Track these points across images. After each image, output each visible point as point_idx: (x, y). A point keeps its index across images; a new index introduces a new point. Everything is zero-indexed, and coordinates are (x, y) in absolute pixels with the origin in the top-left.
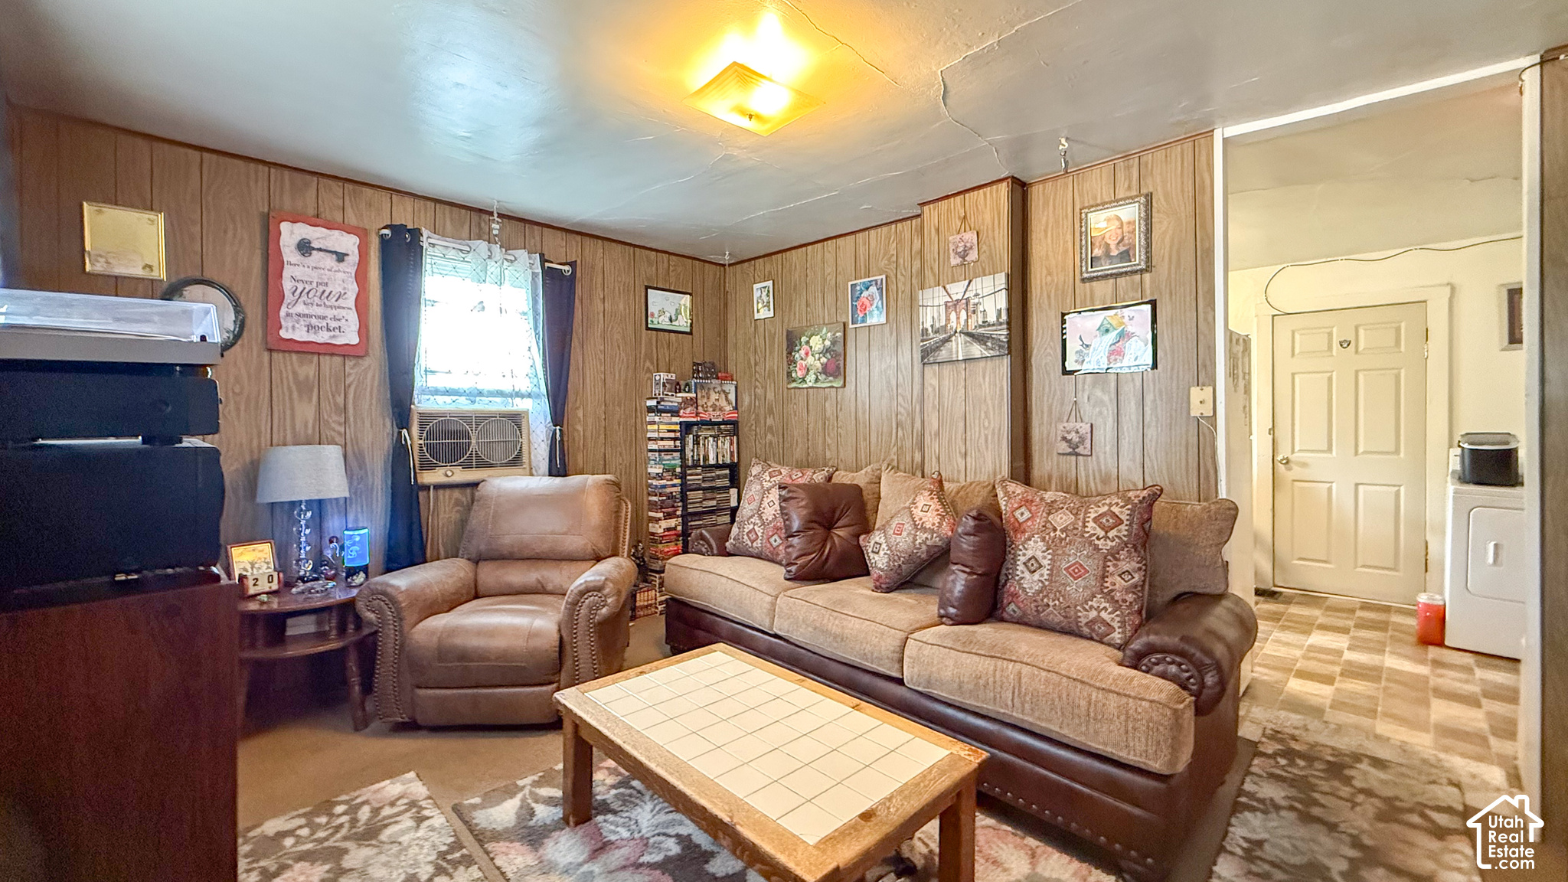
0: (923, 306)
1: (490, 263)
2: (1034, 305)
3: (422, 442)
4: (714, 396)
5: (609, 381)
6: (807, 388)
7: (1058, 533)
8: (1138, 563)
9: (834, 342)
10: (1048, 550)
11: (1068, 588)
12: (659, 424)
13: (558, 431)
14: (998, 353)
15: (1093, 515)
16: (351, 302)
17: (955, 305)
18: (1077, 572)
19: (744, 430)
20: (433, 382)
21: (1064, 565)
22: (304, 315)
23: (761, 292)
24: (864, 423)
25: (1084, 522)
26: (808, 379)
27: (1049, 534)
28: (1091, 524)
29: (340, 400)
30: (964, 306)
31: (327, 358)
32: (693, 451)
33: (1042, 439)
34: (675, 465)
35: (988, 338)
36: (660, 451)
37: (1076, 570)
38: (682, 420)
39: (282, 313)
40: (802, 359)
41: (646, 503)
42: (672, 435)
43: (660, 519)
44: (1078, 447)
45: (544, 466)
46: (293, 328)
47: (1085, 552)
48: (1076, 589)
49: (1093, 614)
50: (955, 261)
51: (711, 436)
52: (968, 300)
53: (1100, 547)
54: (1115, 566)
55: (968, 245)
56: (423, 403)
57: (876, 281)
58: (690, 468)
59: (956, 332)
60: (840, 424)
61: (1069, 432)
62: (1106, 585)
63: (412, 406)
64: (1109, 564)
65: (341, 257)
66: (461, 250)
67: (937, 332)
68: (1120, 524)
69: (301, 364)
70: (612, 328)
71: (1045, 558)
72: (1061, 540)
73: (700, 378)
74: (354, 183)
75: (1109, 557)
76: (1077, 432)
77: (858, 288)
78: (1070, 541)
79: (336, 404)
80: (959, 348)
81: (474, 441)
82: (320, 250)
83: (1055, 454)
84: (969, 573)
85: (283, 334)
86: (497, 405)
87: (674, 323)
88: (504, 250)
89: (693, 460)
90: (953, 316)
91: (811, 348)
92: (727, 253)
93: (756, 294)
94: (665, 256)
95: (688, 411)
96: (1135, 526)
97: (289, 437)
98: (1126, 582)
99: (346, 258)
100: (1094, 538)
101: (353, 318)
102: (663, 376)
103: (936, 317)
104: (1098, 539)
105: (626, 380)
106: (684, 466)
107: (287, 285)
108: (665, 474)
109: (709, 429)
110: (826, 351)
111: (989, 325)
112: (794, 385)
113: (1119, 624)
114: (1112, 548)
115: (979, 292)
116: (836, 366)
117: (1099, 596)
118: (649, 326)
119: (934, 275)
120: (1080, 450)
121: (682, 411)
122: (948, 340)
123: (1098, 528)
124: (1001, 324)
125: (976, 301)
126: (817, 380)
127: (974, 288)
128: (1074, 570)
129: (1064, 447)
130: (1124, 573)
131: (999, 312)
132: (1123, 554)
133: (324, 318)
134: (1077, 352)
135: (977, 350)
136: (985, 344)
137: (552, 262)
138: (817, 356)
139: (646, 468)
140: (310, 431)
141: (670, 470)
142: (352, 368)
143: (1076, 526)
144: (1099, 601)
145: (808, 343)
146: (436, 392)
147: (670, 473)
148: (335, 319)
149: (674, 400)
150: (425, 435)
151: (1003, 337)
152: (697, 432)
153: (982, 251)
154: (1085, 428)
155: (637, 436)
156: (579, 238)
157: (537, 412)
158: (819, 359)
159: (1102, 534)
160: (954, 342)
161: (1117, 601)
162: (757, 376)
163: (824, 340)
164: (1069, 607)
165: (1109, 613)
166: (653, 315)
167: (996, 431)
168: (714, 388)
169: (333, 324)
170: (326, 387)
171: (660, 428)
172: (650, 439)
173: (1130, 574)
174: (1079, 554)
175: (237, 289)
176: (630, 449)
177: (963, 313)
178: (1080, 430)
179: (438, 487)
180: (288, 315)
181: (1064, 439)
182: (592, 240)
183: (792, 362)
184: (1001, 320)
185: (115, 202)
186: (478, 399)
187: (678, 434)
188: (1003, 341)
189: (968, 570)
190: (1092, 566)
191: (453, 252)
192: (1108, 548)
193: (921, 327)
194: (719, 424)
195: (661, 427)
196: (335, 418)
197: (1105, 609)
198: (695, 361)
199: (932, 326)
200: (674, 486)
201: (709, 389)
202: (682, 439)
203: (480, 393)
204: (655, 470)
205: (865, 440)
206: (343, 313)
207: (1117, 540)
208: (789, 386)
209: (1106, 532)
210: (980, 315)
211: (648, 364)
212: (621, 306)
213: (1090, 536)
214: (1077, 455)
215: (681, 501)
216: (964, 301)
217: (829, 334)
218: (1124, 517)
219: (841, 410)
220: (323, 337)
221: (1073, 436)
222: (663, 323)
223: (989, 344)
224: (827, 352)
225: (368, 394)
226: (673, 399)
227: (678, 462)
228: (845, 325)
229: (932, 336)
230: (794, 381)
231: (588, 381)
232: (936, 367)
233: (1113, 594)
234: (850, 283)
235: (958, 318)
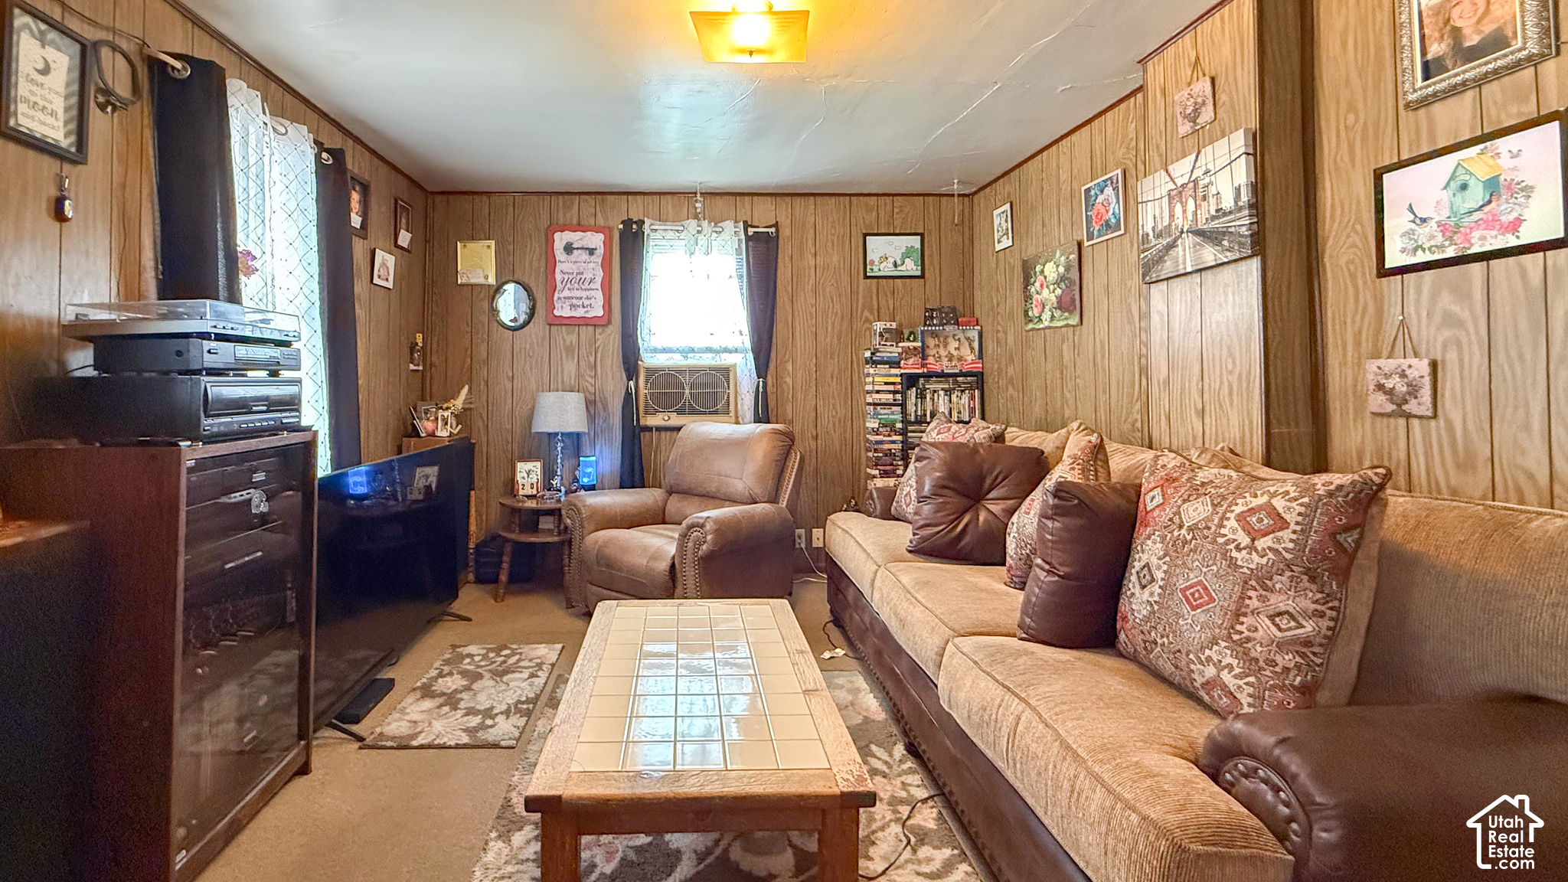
0: (1142, 203)
1: (701, 237)
2: (1326, 166)
3: (646, 391)
4: (953, 345)
5: (821, 337)
6: (1044, 329)
7: (1183, 531)
8: (1316, 602)
9: (1068, 269)
10: (1165, 555)
11: (1181, 622)
12: (874, 376)
13: (761, 383)
14: (1238, 256)
15: (1238, 509)
16: (598, 284)
17: (1180, 193)
18: (1197, 598)
19: (989, 381)
20: (656, 342)
21: (1182, 584)
22: (569, 298)
23: (1000, 218)
24: (1103, 367)
25: (1223, 518)
26: (1043, 318)
27: (1171, 532)
28: (1232, 523)
29: (592, 359)
30: (1191, 192)
31: (584, 327)
32: (916, 405)
33: (1346, 390)
34: (895, 420)
35: (1224, 234)
36: (875, 404)
37: (1197, 595)
38: (903, 371)
39: (555, 298)
40: (1037, 293)
41: (864, 459)
42: (891, 388)
43: (874, 477)
44: (1406, 402)
45: (749, 414)
46: (562, 307)
47: (1214, 568)
48: (1193, 625)
49: (1210, 671)
50: (1185, 128)
51: (942, 389)
52: (1196, 182)
53: (1239, 563)
54: (1260, 598)
55: (1200, 100)
56: (649, 360)
57: (1111, 178)
58: (912, 423)
59: (1182, 232)
60: (1078, 372)
61: (1387, 376)
62: (1239, 627)
63: (640, 362)
64: (1251, 593)
65: (591, 251)
66: (677, 231)
67: (1159, 236)
68: (1281, 529)
69: (568, 334)
70: (826, 279)
71: (1159, 568)
72: (1185, 542)
73: (935, 325)
74: (601, 194)
75: (1253, 583)
76: (1403, 375)
77: (1093, 193)
78: (1196, 548)
79: (589, 362)
80: (1186, 255)
81: (687, 391)
82: (578, 249)
83: (1369, 414)
84: (1048, 572)
85: (556, 312)
86: (707, 360)
87: (899, 268)
88: (713, 224)
89: (916, 416)
90: (1178, 209)
91: (1045, 277)
92: (956, 181)
93: (996, 222)
94: (888, 200)
95: (911, 361)
96: (1314, 537)
97: (560, 387)
98: (1280, 629)
99: (595, 252)
100: (1232, 546)
101: (599, 296)
102: (879, 326)
103: (1157, 215)
104: (1238, 548)
105: (840, 332)
106: (905, 421)
107: (558, 277)
108: (881, 429)
109: (941, 382)
110: (1062, 279)
111: (1225, 214)
112: (1031, 326)
113: (1250, 700)
114: (1261, 567)
115: (1210, 166)
116: (1072, 301)
117: (1223, 644)
118: (868, 274)
119: (1160, 155)
120: (1412, 407)
121: (902, 362)
122: (1172, 246)
123: (1240, 531)
124: (1240, 209)
125: (1207, 180)
126: (1053, 317)
127: (1204, 163)
128: (1193, 595)
129: (1379, 402)
130: (1280, 614)
131: (1238, 190)
132: (1280, 582)
133: (581, 298)
134: (1403, 235)
135: (1210, 254)
136: (1220, 244)
137: (758, 227)
138: (1052, 287)
139: (864, 421)
140: (573, 382)
141: (890, 426)
142: (600, 334)
143: (1210, 524)
144: (1221, 652)
145: (1042, 271)
146: (655, 351)
147: (889, 429)
148: (588, 298)
149: (892, 351)
150: (649, 385)
151: (1244, 229)
152: (924, 385)
153: (1219, 104)
154: (1420, 368)
155: (853, 388)
156: (788, 199)
157: (744, 365)
158: (1054, 292)
159: (1245, 540)
160: (1180, 248)
161: (1257, 660)
162: (999, 319)
163: (1058, 266)
164: (1179, 651)
165: (1236, 677)
166: (872, 263)
167: (1244, 376)
168: (954, 335)
169: (587, 302)
170: (583, 350)
171: (879, 380)
172: (868, 392)
173: (1292, 617)
174: (1204, 570)
175: (532, 285)
176: (845, 403)
177: (1191, 201)
178: (1408, 372)
179: (659, 429)
180: (559, 298)
181: (1380, 387)
182: (806, 198)
183: (1028, 298)
184: (1240, 204)
185: (473, 238)
186: (690, 355)
187: (899, 387)
188: (1242, 236)
189: (1047, 567)
190: (1224, 593)
191: (671, 233)
192: (1253, 566)
193: (1141, 232)
194: (955, 375)
195: (876, 379)
196: (588, 372)
197: (1230, 667)
198: (928, 307)
199: (1153, 229)
200: (894, 442)
201: (946, 338)
202: (903, 393)
203: (692, 350)
204: (872, 424)
205: (1104, 391)
206: (593, 293)
207: (1271, 555)
208: (1027, 328)
209: (1253, 540)
210: (1212, 201)
211: (866, 314)
212: (835, 259)
213: (1227, 543)
214: (1409, 416)
215: (902, 459)
216: (1191, 185)
217: (1063, 258)
218: (1291, 518)
219: (1078, 355)
220: (579, 313)
221: (1394, 382)
222: (887, 269)
223: (1225, 243)
224: (1061, 281)
225: (610, 354)
226: (894, 349)
227: (899, 417)
228: (1080, 245)
229: (1154, 242)
230: (1031, 321)
231: (797, 334)
232: (1163, 286)
233: (1249, 645)
234: (1083, 189)
235: (1184, 211)
